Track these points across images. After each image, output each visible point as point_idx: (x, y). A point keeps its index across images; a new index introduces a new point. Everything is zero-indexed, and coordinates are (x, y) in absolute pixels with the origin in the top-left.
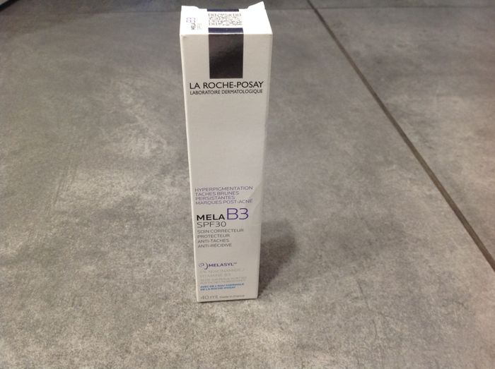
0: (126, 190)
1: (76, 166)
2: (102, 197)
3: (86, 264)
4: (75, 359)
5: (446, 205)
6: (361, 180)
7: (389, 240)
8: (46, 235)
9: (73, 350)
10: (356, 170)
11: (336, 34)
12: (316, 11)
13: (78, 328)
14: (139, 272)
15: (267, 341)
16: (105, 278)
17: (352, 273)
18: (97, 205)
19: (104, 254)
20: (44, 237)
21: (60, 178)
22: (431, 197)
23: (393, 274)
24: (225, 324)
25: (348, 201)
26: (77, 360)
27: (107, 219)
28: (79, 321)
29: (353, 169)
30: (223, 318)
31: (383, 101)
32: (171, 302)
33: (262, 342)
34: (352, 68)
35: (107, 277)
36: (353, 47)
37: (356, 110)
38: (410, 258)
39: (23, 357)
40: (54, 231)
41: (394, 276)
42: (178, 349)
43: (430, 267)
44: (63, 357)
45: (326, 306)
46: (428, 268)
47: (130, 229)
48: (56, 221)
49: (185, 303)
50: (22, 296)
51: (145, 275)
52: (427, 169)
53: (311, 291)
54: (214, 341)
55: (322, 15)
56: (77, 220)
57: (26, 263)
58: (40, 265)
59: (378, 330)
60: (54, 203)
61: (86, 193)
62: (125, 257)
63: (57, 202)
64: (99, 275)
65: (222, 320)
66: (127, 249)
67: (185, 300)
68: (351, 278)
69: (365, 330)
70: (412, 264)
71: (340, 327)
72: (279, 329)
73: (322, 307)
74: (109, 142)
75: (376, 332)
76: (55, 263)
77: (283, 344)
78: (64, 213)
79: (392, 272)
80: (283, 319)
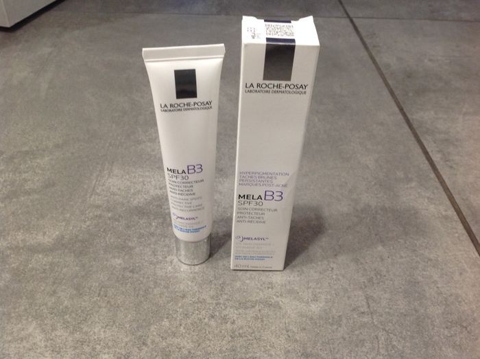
0: (156, 189)
1: (113, 162)
2: (134, 194)
3: (115, 257)
4: (97, 346)
5: (460, 227)
6: (379, 196)
7: (401, 257)
8: (81, 227)
9: (95, 337)
10: (375, 184)
11: (368, 45)
12: (352, 21)
13: (101, 318)
14: (161, 269)
15: (273, 347)
16: (130, 272)
17: (361, 288)
18: (128, 202)
19: (131, 249)
20: (79, 229)
21: (98, 173)
22: (446, 218)
23: (401, 292)
24: (236, 326)
25: (364, 215)
26: (98, 347)
27: (137, 216)
28: (104, 311)
29: (373, 183)
30: (234, 320)
31: (409, 116)
32: (188, 300)
33: (269, 348)
34: (381, 80)
35: (132, 271)
36: (385, 59)
37: (382, 124)
38: (419, 278)
39: (51, 340)
40: (88, 223)
41: (401, 294)
42: (190, 346)
43: (438, 287)
44: (87, 343)
45: (333, 318)
46: (436, 289)
47: (157, 227)
48: (91, 214)
49: (201, 302)
50: (54, 283)
51: (166, 273)
52: (446, 189)
53: (320, 302)
54: (224, 342)
55: (357, 24)
56: (110, 215)
57: (60, 252)
58: (73, 254)
59: (381, 346)
60: (90, 197)
61: (119, 189)
62: (149, 253)
63: (93, 196)
64: (125, 269)
65: (233, 323)
66: (152, 246)
67: (201, 300)
68: (360, 293)
69: (368, 345)
70: (420, 284)
71: (345, 340)
72: (286, 336)
73: (329, 319)
74: (144, 142)
75: (379, 348)
76: (86, 255)
77: (289, 351)
78: (98, 207)
79: (400, 290)
80: (291, 327)
